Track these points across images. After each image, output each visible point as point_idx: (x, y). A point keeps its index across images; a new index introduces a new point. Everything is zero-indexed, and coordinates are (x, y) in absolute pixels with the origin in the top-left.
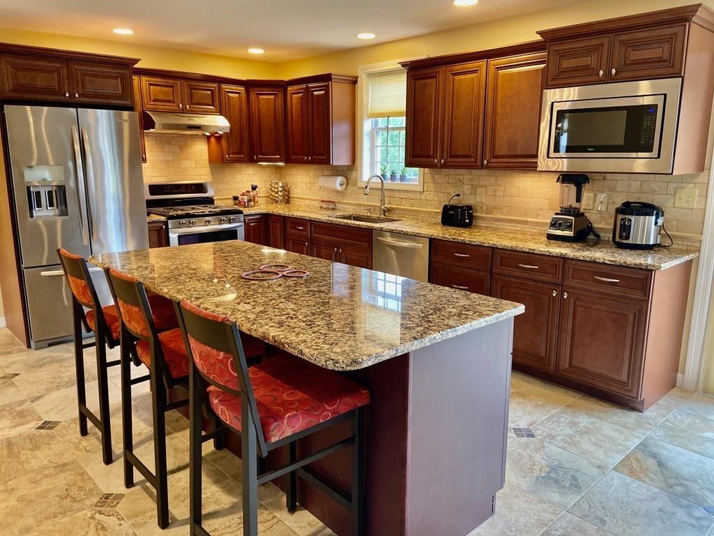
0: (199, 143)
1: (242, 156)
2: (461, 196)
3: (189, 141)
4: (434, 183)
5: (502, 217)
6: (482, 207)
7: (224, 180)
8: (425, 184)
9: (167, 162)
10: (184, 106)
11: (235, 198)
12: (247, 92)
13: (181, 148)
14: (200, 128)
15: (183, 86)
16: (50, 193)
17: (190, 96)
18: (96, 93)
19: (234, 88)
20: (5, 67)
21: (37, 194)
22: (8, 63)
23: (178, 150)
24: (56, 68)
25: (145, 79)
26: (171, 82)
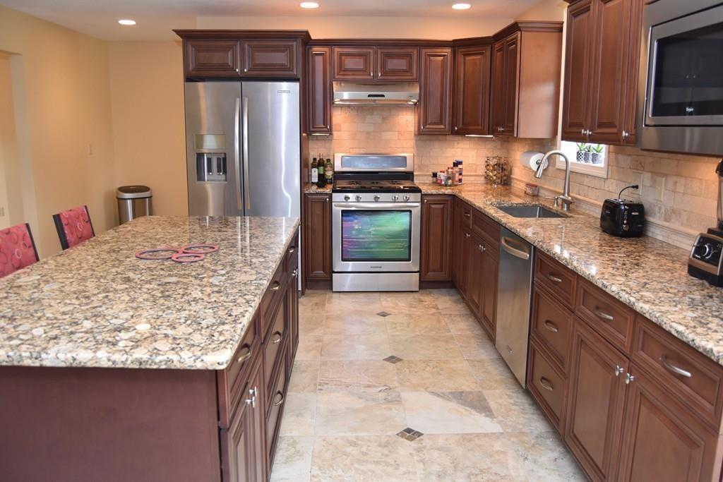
0: (405, 113)
1: (443, 127)
2: (640, 187)
3: (394, 112)
4: (617, 166)
5: (681, 228)
6: (660, 209)
7: (432, 154)
8: (610, 167)
9: (368, 133)
10: (375, 72)
11: (435, 175)
12: (454, 54)
13: (384, 119)
14: (383, 96)
15: (376, 53)
16: (219, 159)
17: (384, 65)
18: (265, 67)
19: (439, 51)
20: (190, 49)
21: (209, 160)
22: (193, 46)
23: (380, 120)
24: (230, 48)
25: (337, 50)
26: (364, 50)
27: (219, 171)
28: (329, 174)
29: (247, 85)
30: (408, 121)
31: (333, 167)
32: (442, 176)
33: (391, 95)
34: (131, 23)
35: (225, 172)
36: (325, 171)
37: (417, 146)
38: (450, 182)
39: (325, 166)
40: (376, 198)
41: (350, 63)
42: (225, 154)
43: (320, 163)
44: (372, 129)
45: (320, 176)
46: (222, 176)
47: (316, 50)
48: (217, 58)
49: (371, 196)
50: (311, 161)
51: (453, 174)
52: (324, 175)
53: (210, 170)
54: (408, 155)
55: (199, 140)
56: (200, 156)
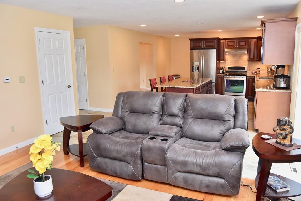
0: (244, 56)
1: (254, 59)
7: (252, 66)
9: (235, 61)
10: (236, 46)
11: (252, 72)
12: (257, 40)
13: (240, 57)
14: (237, 52)
15: (237, 41)
16: (197, 67)
17: (239, 44)
18: (208, 46)
19: (253, 40)
20: (192, 43)
21: (195, 67)
22: (193, 42)
23: (238, 58)
24: (201, 42)
25: (227, 41)
26: (233, 40)
27: (197, 70)
28: (225, 71)
29: (205, 51)
30: (246, 57)
31: (225, 69)
32: (254, 72)
33: (240, 52)
34: (178, 35)
35: (198, 70)
36: (223, 70)
37: (249, 64)
38: (256, 73)
39: (223, 69)
40: (239, 77)
41: (230, 44)
42: (199, 66)
43: (222, 69)
44: (236, 60)
45: (222, 72)
46: (198, 71)
47: (222, 41)
48: (197, 45)
49: (238, 76)
50: (220, 68)
51: (257, 71)
52: (223, 71)
53: (195, 70)
54: (246, 67)
55: (193, 63)
56: (193, 66)
